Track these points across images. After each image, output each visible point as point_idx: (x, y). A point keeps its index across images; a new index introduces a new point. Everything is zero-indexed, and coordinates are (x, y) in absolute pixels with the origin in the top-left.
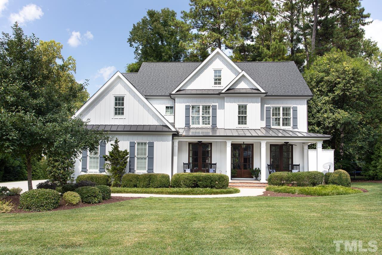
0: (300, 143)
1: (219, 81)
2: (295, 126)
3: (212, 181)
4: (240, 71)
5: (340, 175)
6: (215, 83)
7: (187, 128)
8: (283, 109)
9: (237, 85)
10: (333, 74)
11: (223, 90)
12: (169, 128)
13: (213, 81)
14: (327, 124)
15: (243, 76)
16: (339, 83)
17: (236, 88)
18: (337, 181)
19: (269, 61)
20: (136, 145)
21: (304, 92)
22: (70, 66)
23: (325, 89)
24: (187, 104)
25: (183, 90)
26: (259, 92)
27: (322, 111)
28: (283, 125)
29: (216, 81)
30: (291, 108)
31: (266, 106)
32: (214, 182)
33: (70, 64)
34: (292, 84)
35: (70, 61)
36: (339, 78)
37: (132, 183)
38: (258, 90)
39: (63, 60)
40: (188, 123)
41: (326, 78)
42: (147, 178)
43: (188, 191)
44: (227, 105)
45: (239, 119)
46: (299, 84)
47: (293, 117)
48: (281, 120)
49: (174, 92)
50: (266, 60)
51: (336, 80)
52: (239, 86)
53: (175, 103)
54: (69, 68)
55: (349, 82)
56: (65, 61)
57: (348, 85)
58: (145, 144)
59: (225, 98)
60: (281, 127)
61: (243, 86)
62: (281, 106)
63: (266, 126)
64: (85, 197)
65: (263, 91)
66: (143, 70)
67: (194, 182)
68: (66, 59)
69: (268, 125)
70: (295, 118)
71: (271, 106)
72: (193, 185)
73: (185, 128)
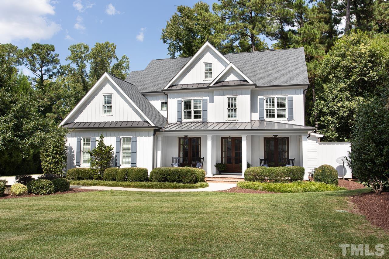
0: (297, 136)
1: (210, 75)
2: (291, 118)
3: (180, 175)
4: (229, 62)
5: (323, 170)
6: (206, 77)
7: (179, 122)
8: (278, 100)
9: (226, 78)
10: (349, 57)
11: (211, 83)
12: (150, 124)
13: (204, 75)
14: (341, 114)
15: (231, 68)
16: (355, 67)
17: (226, 80)
18: (320, 178)
19: (297, 47)
20: (122, 141)
21: (301, 80)
22: (124, 65)
23: (341, 75)
24: (179, 99)
25: (175, 85)
26: (247, 83)
27: (336, 100)
28: (278, 117)
29: (207, 75)
30: (286, 98)
31: (259, 97)
32: (181, 176)
33: (124, 62)
34: (291, 73)
35: (124, 60)
36: (355, 62)
37: (111, 177)
38: (246, 81)
39: (117, 59)
40: (180, 118)
41: (342, 63)
42: (124, 172)
43: (152, 185)
44: (216, 98)
45: (229, 112)
46: (299, 72)
47: (288, 108)
48: (276, 111)
49: (166, 88)
50: (294, 47)
51: (351, 64)
52: (228, 79)
53: (168, 98)
54: (123, 67)
55: (366, 66)
56: (119, 60)
57: (365, 69)
58: (130, 139)
59: (215, 92)
60: (276, 119)
61: (232, 78)
62: (276, 97)
63: (260, 118)
64: (34, 189)
65: (251, 83)
66: (149, 68)
67: (163, 177)
68: (120, 58)
69: (261, 117)
70: (291, 109)
71: (264, 97)
72: (163, 179)
73: (178, 122)
